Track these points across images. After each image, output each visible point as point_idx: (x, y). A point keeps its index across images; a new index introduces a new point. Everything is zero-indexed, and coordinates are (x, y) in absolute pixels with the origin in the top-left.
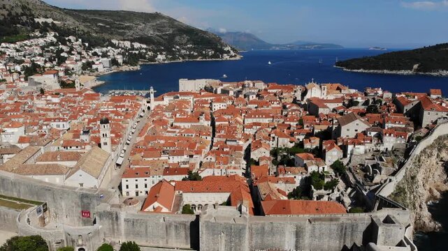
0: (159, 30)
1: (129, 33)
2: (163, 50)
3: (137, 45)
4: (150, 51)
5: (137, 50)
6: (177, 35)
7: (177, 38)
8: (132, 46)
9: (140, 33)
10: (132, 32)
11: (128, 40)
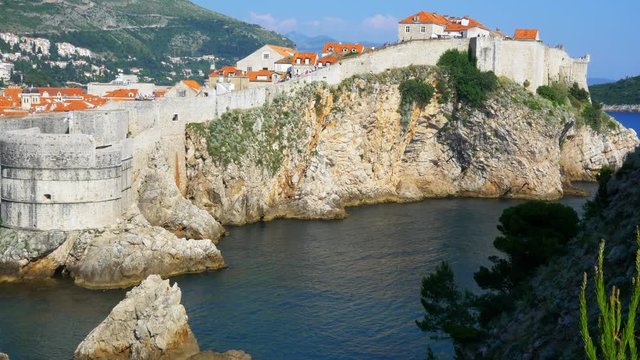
0: (131, 19)
1: (52, 21)
2: (134, 64)
3: (66, 49)
4: (99, 63)
5: (64, 59)
6: (178, 31)
7: (178, 40)
8: (53, 49)
9: (82, 22)
10: (58, 18)
11: (45, 36)
